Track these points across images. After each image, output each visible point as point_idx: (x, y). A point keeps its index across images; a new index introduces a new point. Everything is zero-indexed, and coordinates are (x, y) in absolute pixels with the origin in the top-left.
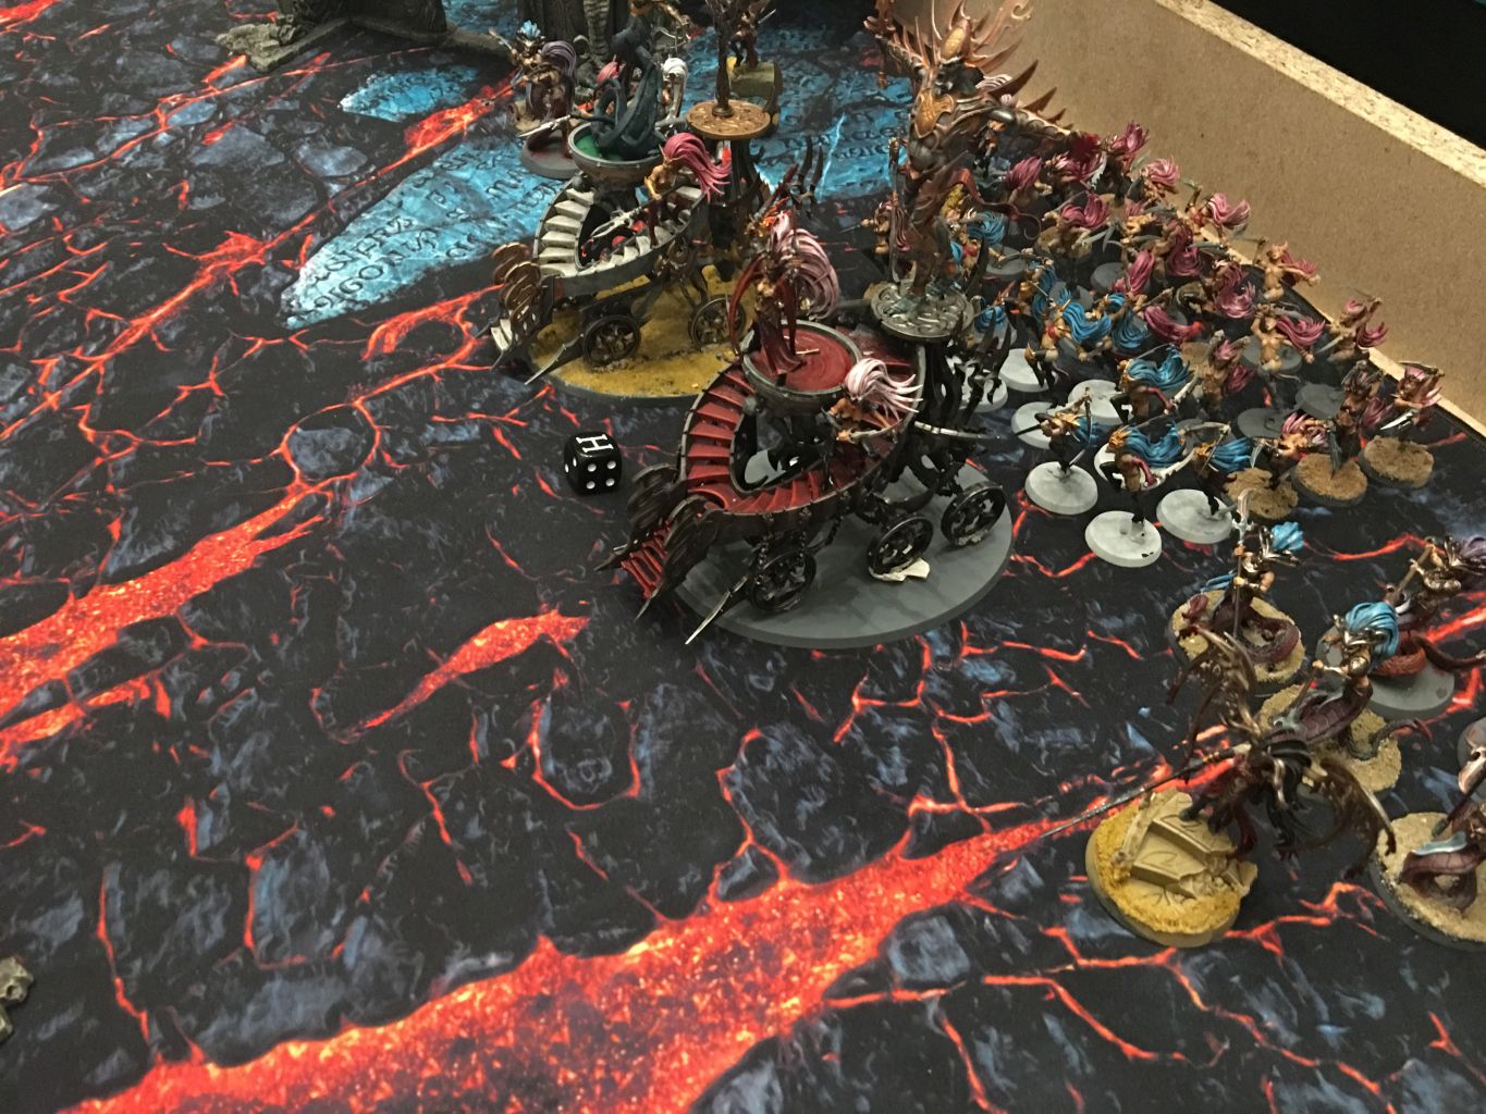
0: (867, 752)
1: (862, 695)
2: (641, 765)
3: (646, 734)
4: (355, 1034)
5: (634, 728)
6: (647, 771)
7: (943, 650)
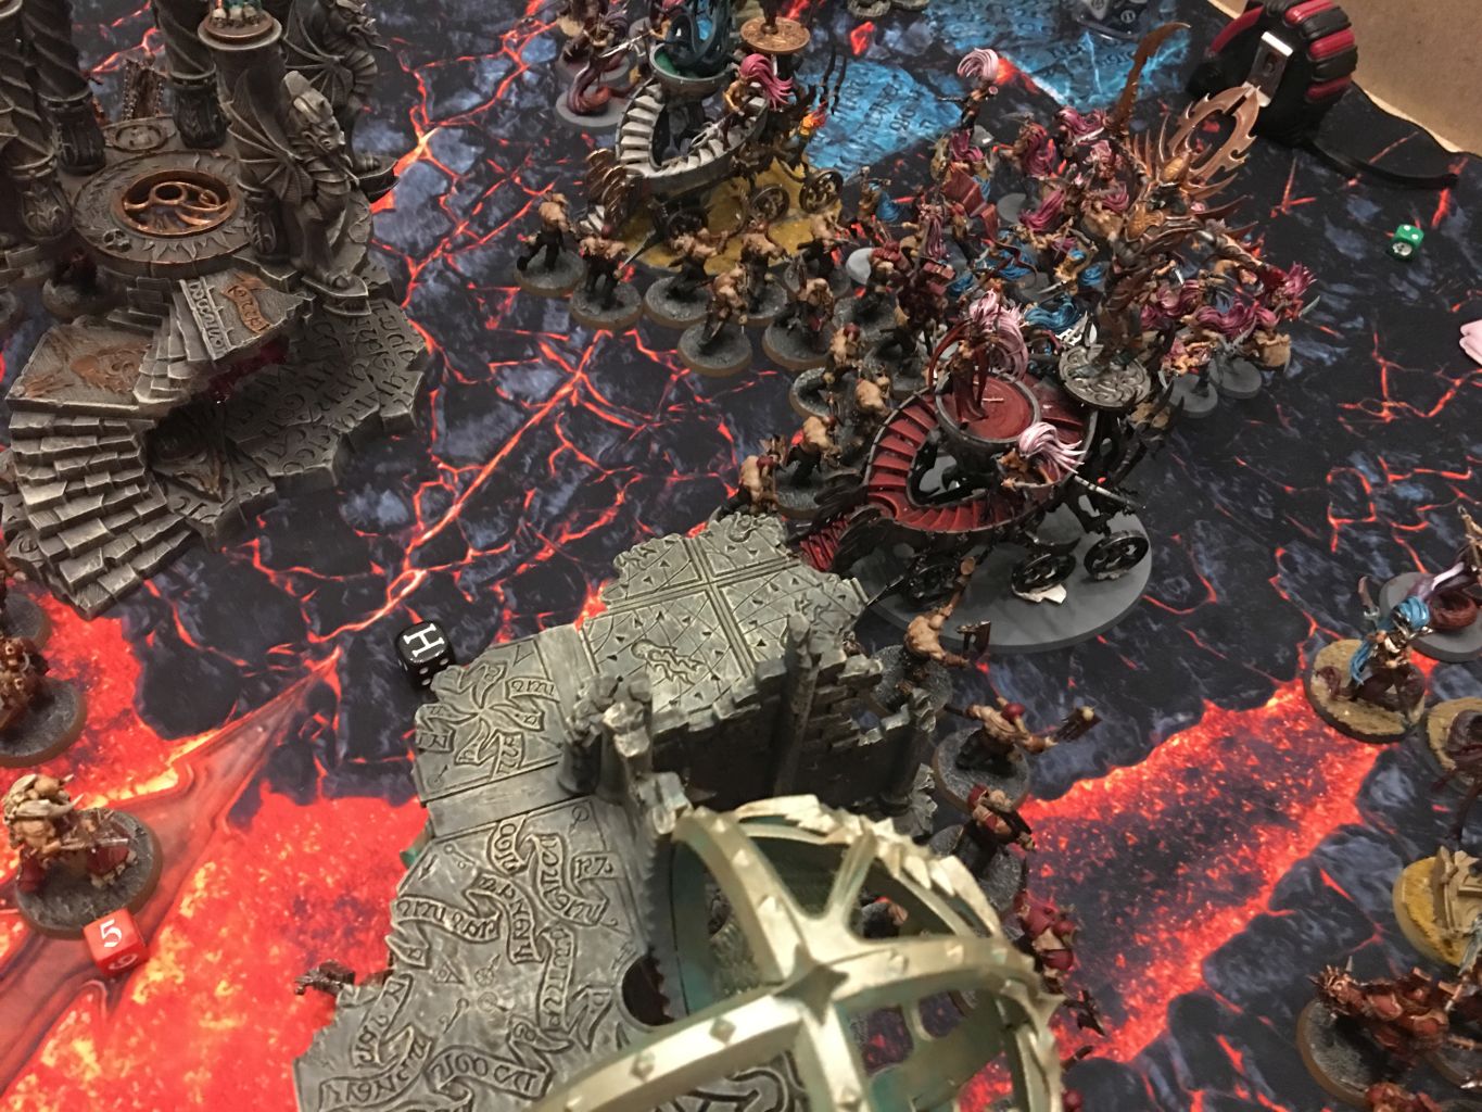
0: (1358, 557)
1: (1335, 517)
2: (1209, 579)
3: (1202, 557)
4: (1119, 772)
5: (1191, 554)
6: (1216, 583)
7: (1375, 479)
